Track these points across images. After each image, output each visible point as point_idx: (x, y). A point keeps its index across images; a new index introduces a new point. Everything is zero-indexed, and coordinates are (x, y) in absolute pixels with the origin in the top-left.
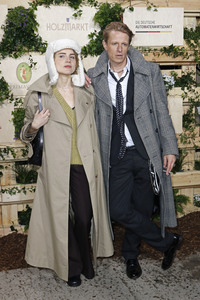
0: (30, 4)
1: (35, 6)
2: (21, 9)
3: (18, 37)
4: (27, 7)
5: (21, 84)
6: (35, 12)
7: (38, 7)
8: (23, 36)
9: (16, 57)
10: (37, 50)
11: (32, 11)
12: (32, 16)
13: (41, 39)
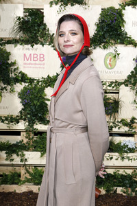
0: (120, 5)
1: (123, 6)
2: (112, 9)
3: (107, 31)
4: (117, 7)
5: (107, 70)
6: (123, 12)
7: (127, 8)
8: (112, 31)
9: (105, 48)
10: (122, 43)
11: (121, 11)
12: (121, 15)
13: (126, 34)
